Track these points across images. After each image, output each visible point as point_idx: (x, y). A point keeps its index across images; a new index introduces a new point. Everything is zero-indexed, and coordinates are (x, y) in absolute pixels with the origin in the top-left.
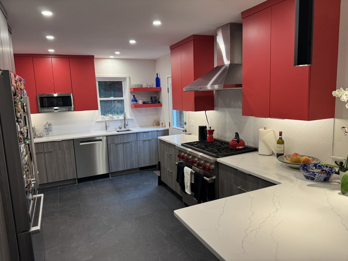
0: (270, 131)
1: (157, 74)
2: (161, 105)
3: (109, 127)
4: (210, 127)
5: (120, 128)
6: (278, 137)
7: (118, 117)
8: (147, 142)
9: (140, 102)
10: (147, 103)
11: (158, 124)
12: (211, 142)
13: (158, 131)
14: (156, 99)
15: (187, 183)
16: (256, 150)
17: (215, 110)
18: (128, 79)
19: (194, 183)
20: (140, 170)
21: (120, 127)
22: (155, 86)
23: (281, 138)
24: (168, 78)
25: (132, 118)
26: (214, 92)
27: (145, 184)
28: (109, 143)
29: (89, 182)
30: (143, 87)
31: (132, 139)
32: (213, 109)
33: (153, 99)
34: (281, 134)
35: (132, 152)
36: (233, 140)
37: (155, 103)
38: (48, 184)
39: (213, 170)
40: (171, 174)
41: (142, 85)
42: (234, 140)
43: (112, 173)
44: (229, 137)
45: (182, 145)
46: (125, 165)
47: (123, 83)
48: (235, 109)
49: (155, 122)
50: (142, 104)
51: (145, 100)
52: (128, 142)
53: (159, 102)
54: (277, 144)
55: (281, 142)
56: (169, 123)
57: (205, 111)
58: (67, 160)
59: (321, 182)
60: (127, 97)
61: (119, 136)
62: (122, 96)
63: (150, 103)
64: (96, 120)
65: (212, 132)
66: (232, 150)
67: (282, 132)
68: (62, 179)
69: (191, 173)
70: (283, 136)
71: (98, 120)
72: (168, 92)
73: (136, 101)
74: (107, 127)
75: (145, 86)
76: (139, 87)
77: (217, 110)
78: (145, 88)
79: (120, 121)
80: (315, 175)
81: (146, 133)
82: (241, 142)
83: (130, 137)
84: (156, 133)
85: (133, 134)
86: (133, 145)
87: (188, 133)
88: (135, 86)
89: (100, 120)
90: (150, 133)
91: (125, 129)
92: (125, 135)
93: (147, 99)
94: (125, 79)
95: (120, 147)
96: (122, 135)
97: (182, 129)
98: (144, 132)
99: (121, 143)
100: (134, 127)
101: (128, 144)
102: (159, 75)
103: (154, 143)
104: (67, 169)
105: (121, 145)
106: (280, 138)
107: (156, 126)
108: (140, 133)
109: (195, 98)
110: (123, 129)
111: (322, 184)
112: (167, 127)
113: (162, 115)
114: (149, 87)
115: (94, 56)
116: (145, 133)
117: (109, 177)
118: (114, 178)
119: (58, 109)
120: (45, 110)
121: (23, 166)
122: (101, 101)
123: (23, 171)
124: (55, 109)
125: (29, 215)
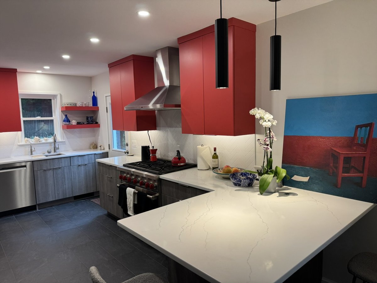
0: (206, 148)
1: (94, 92)
2: (99, 126)
3: (34, 152)
4: (153, 147)
5: (49, 152)
6: (213, 152)
7: (46, 139)
8: (82, 167)
9: (74, 122)
10: (82, 123)
11: (95, 147)
12: (154, 162)
13: (95, 154)
14: (93, 120)
15: (130, 204)
16: (195, 166)
17: (158, 130)
18: (59, 97)
19: (137, 203)
20: (74, 200)
21: (49, 150)
22: (91, 105)
23: (216, 153)
24: (107, 96)
25: (64, 140)
26: (156, 112)
27: (81, 213)
28: (36, 169)
29: (10, 217)
30: (78, 106)
31: (64, 164)
32: (155, 129)
33: (89, 119)
34: (215, 149)
35: (65, 178)
36: (174, 158)
37: (92, 124)
39: (156, 187)
40: (111, 198)
41: (76, 103)
42: (177, 158)
43: (39, 205)
44: (171, 156)
45: (124, 165)
46: (56, 194)
47: (52, 101)
48: (176, 128)
49: (91, 144)
50: (76, 124)
51: (80, 120)
52: (60, 168)
53: (97, 123)
54: (213, 158)
55: (215, 156)
56: (109, 145)
57: (147, 131)
59: (246, 187)
60: (57, 116)
61: (48, 161)
62: (52, 116)
63: (86, 123)
64: (18, 144)
65: (154, 151)
66: (173, 167)
67: (216, 148)
69: (134, 193)
70: (217, 152)
71: (20, 144)
72: (107, 112)
73: (68, 121)
74: (33, 152)
75: (80, 105)
76: (72, 105)
77: (159, 130)
78: (80, 107)
79: (49, 145)
80: (241, 181)
81: (82, 157)
82: (182, 159)
83: (62, 162)
84: (93, 156)
85: (66, 159)
86: (66, 170)
87: (130, 155)
88: (68, 105)
89: (23, 143)
90: (87, 156)
91: (55, 153)
92: (56, 160)
93: (82, 120)
94: (55, 96)
95: (50, 174)
96: (52, 160)
97: (124, 151)
98: (79, 156)
99: (50, 169)
100: (67, 151)
101: (60, 171)
102: (96, 93)
103: (91, 168)
105: (51, 172)
107: (94, 148)
108: (74, 158)
109: (137, 117)
110: (53, 153)
111: (247, 189)
112: (107, 150)
113: (100, 137)
114: (84, 106)
115: (16, 69)
116: (80, 158)
117: (36, 209)
118: (42, 210)
122: (24, 121)
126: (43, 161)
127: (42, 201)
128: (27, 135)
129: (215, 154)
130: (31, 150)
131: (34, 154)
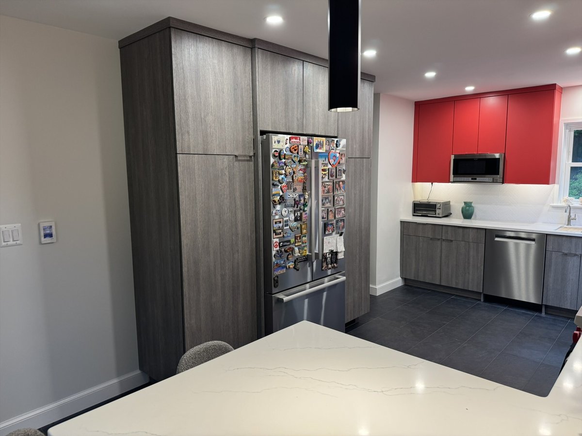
3: (574, 221)
38: (440, 286)
43: (547, 307)
46: (579, 302)
58: (471, 260)
64: (552, 205)
68: (460, 287)
71: (555, 204)
74: (572, 221)
95: (573, 262)
99: (575, 255)
104: (469, 273)
105: (576, 259)
115: (554, 85)
117: (540, 312)
118: (549, 316)
119: (477, 178)
120: (458, 179)
121: (275, 229)
122: (573, 169)
123: (274, 234)
124: (472, 179)
125: (274, 279)
126: (564, 238)
127: (550, 304)
130: (569, 217)
131: (574, 225)
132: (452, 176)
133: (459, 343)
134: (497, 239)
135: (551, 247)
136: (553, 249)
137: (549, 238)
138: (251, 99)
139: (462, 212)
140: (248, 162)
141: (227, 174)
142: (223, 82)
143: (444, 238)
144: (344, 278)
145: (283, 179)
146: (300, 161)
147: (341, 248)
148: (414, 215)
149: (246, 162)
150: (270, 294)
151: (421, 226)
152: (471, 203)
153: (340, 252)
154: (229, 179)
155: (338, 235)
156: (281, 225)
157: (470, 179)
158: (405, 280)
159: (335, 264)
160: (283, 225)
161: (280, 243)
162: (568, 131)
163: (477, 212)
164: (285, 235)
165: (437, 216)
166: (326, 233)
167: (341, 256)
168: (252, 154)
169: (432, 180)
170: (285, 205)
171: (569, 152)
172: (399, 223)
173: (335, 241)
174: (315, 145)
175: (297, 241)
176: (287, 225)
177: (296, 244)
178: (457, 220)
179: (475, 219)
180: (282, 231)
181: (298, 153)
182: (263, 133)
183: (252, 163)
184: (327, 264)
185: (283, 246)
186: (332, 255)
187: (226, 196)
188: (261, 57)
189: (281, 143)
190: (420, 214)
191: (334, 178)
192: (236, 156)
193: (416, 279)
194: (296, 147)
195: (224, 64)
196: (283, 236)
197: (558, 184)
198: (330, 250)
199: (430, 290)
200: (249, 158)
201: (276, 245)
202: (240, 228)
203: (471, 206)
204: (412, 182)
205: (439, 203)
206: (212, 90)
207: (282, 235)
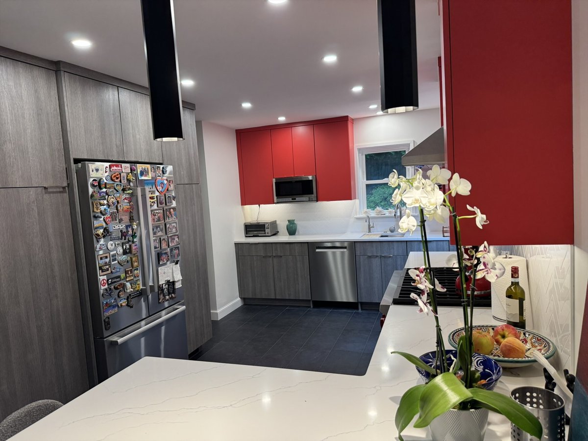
3: (373, 228)
5: (392, 231)
21: (392, 229)
23: (518, 283)
31: (397, 251)
38: (276, 299)
43: (362, 303)
52: (390, 257)
58: (299, 271)
61: (374, 244)
64: (356, 216)
68: (292, 297)
70: (522, 280)
71: (358, 216)
79: (394, 219)
83: (394, 249)
84: (446, 245)
85: (400, 243)
86: (399, 261)
89: (361, 215)
92: (384, 243)
95: (376, 262)
96: (379, 243)
99: (377, 256)
101: (390, 260)
104: (298, 284)
105: (378, 260)
106: (512, 282)
108: (413, 243)
115: (347, 117)
117: (357, 309)
118: (364, 312)
119: (297, 199)
120: (281, 200)
121: (100, 265)
122: (367, 186)
123: (101, 271)
124: (292, 199)
125: (104, 321)
126: (367, 244)
127: (364, 301)
128: (372, 205)
129: (515, 284)
130: (369, 225)
131: (373, 232)
132: (275, 198)
133: (297, 350)
134: (317, 250)
135: (359, 252)
136: (360, 253)
137: (357, 245)
138: (60, 125)
139: (287, 229)
140: (62, 194)
141: (35, 209)
142: (23, 107)
143: (274, 255)
144: (184, 307)
145: (105, 209)
146: (124, 190)
147: (178, 277)
148: (246, 237)
149: (59, 194)
150: (101, 338)
151: (254, 246)
152: (294, 220)
153: (178, 281)
154: (38, 214)
155: (174, 263)
156: (107, 260)
157: (290, 199)
158: (244, 299)
159: (173, 295)
160: (110, 260)
161: (108, 280)
162: (360, 154)
163: (299, 228)
164: (113, 271)
165: (267, 235)
166: (161, 263)
167: (178, 285)
168: (65, 184)
169: (259, 203)
170: (111, 238)
171: (363, 172)
172: (234, 244)
173: (171, 271)
174: (139, 172)
175: (127, 275)
176: (114, 260)
177: (127, 280)
178: (284, 237)
179: (299, 235)
180: (110, 267)
181: (120, 181)
182: (77, 161)
183: (66, 195)
184: (164, 296)
185: (112, 283)
186: (168, 286)
187: (35, 234)
188: (68, 81)
189: (100, 171)
190: (252, 235)
191: (164, 205)
192: (45, 188)
193: (254, 297)
194: (118, 175)
195: (23, 86)
196: (112, 272)
197: (358, 199)
198: (166, 281)
199: (266, 305)
200: (61, 190)
201: (104, 283)
202: (56, 269)
203: (294, 224)
204: (242, 205)
205: (267, 223)
206: (9, 115)
207: (109, 272)
